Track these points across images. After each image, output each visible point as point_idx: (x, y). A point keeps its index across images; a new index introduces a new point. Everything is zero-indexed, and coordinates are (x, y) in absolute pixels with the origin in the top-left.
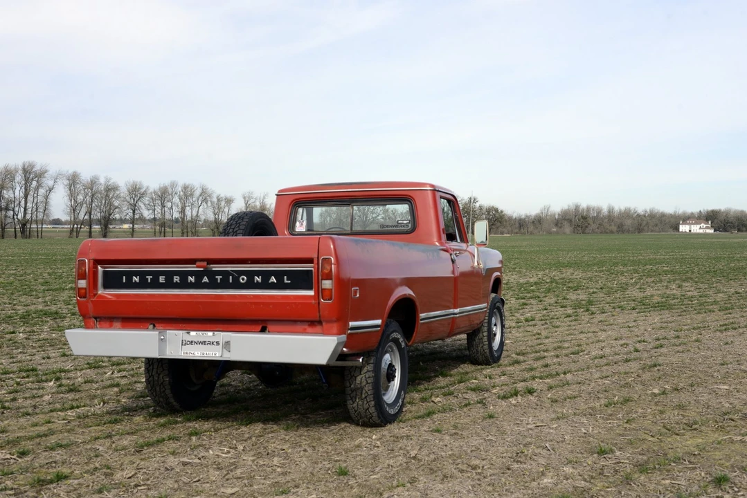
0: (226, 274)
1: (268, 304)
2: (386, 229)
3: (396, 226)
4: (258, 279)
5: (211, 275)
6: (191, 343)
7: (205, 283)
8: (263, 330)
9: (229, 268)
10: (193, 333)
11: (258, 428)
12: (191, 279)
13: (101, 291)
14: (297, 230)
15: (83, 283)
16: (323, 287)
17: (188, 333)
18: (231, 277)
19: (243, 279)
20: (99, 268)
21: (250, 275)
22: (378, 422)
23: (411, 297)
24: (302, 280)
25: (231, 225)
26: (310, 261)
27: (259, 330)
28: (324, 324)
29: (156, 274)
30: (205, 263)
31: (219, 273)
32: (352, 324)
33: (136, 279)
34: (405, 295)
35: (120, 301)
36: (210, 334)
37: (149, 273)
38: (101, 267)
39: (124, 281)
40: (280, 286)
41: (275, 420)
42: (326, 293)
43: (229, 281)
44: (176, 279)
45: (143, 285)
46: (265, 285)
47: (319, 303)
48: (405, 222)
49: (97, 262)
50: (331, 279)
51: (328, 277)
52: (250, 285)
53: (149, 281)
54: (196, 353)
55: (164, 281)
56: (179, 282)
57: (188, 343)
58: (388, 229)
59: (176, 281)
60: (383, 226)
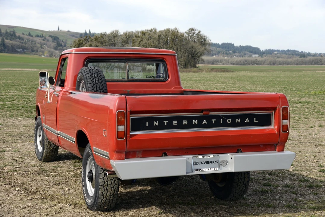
0: (218, 118)
4: (238, 120)
5: (209, 119)
6: (199, 163)
7: (205, 124)
8: (238, 151)
9: (220, 113)
10: (200, 157)
12: (195, 122)
15: (122, 128)
16: (283, 124)
17: (197, 157)
18: (221, 120)
19: (229, 121)
21: (233, 118)
29: (170, 120)
30: (209, 112)
31: (213, 117)
33: (156, 123)
36: (211, 156)
37: (166, 119)
39: (147, 125)
40: (251, 124)
42: (285, 127)
43: (220, 122)
44: (185, 122)
46: (243, 124)
47: (279, 133)
48: (162, 74)
49: (132, 112)
52: (234, 124)
53: (166, 124)
54: (204, 169)
55: (177, 124)
56: (187, 124)
57: (197, 163)
58: (151, 78)
59: (185, 124)
60: (148, 77)
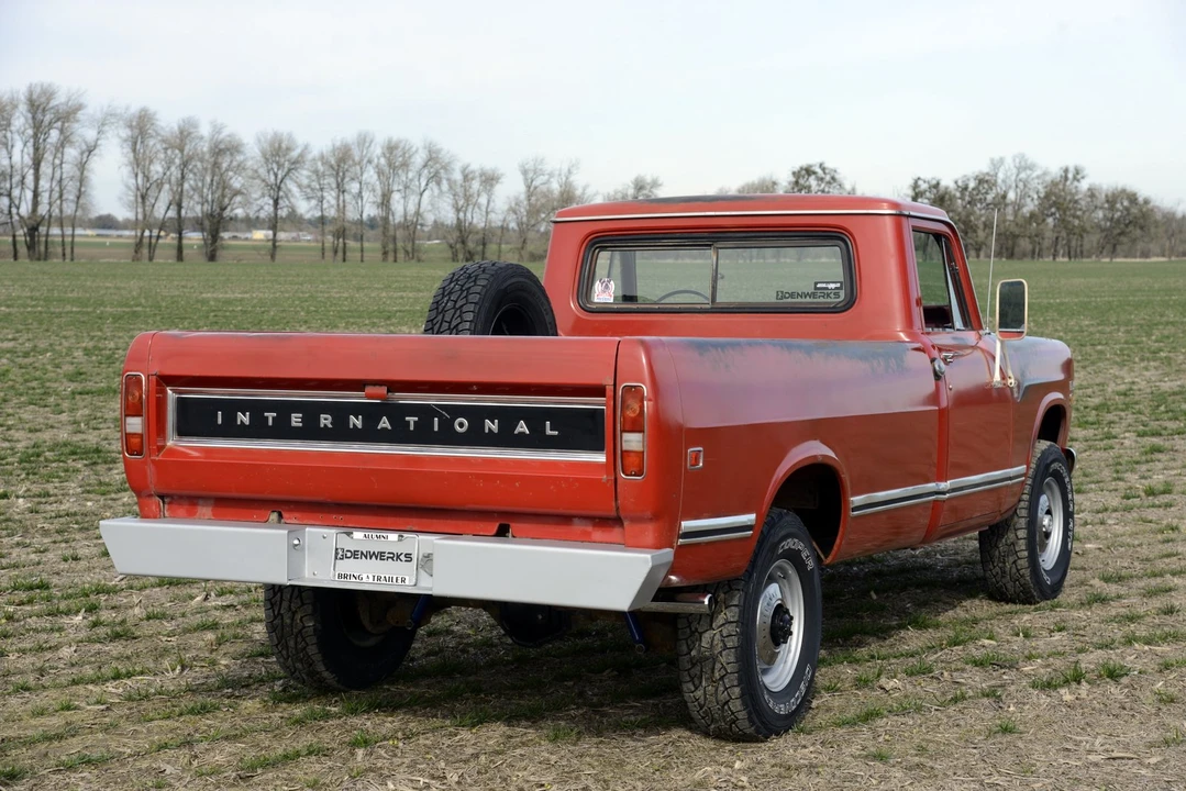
0: (425, 412)
1: (513, 479)
2: (790, 300)
3: (813, 295)
4: (492, 426)
5: (396, 413)
6: (355, 555)
7: (384, 429)
8: (502, 532)
9: (433, 400)
10: (358, 535)
11: (495, 733)
12: (356, 422)
13: (172, 441)
14: (596, 300)
15: (135, 424)
16: (625, 447)
17: (349, 534)
18: (436, 419)
19: (461, 425)
20: (170, 392)
21: (476, 415)
22: (750, 731)
23: (830, 462)
24: (583, 430)
25: (450, 293)
26: (598, 391)
27: (494, 531)
28: (626, 523)
29: (285, 409)
30: (384, 390)
31: (413, 410)
32: (688, 525)
33: (244, 418)
34: (815, 457)
35: (212, 464)
36: (393, 537)
37: (271, 406)
38: (174, 391)
39: (220, 421)
40: (537, 441)
41: (533, 717)
42: (632, 460)
43: (432, 428)
44: (326, 420)
45: (257, 430)
46: (506, 439)
47: (616, 479)
48: (832, 286)
49: (166, 380)
50: (642, 431)
51: (635, 426)
52: (476, 438)
53: (270, 423)
54: (364, 576)
55: (301, 425)
56: (330, 426)
57: (349, 554)
58: (794, 300)
59: (325, 425)
60: (781, 295)
